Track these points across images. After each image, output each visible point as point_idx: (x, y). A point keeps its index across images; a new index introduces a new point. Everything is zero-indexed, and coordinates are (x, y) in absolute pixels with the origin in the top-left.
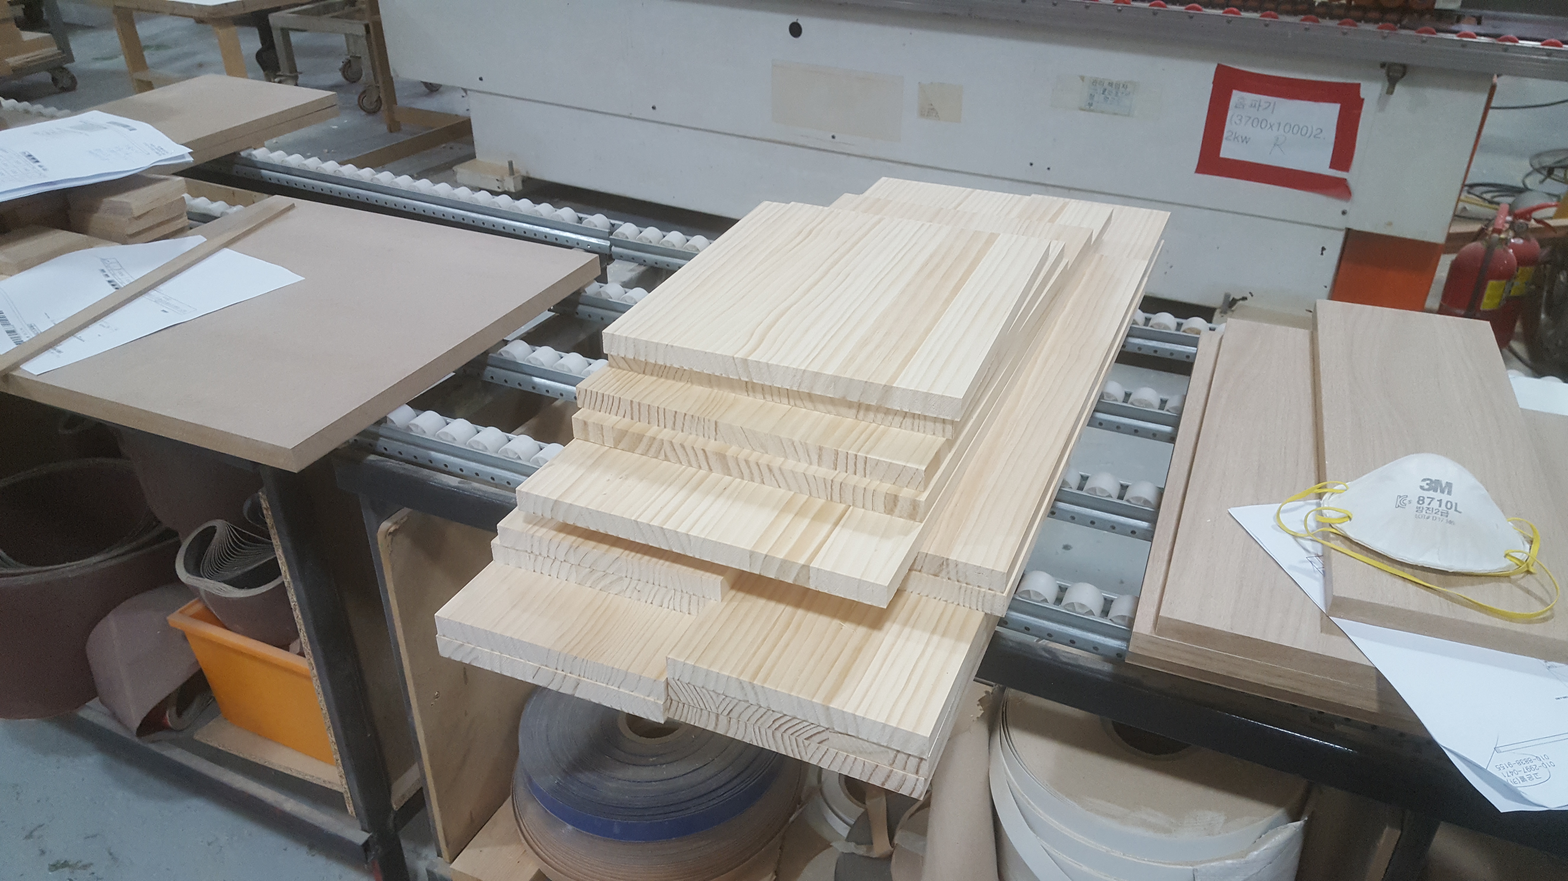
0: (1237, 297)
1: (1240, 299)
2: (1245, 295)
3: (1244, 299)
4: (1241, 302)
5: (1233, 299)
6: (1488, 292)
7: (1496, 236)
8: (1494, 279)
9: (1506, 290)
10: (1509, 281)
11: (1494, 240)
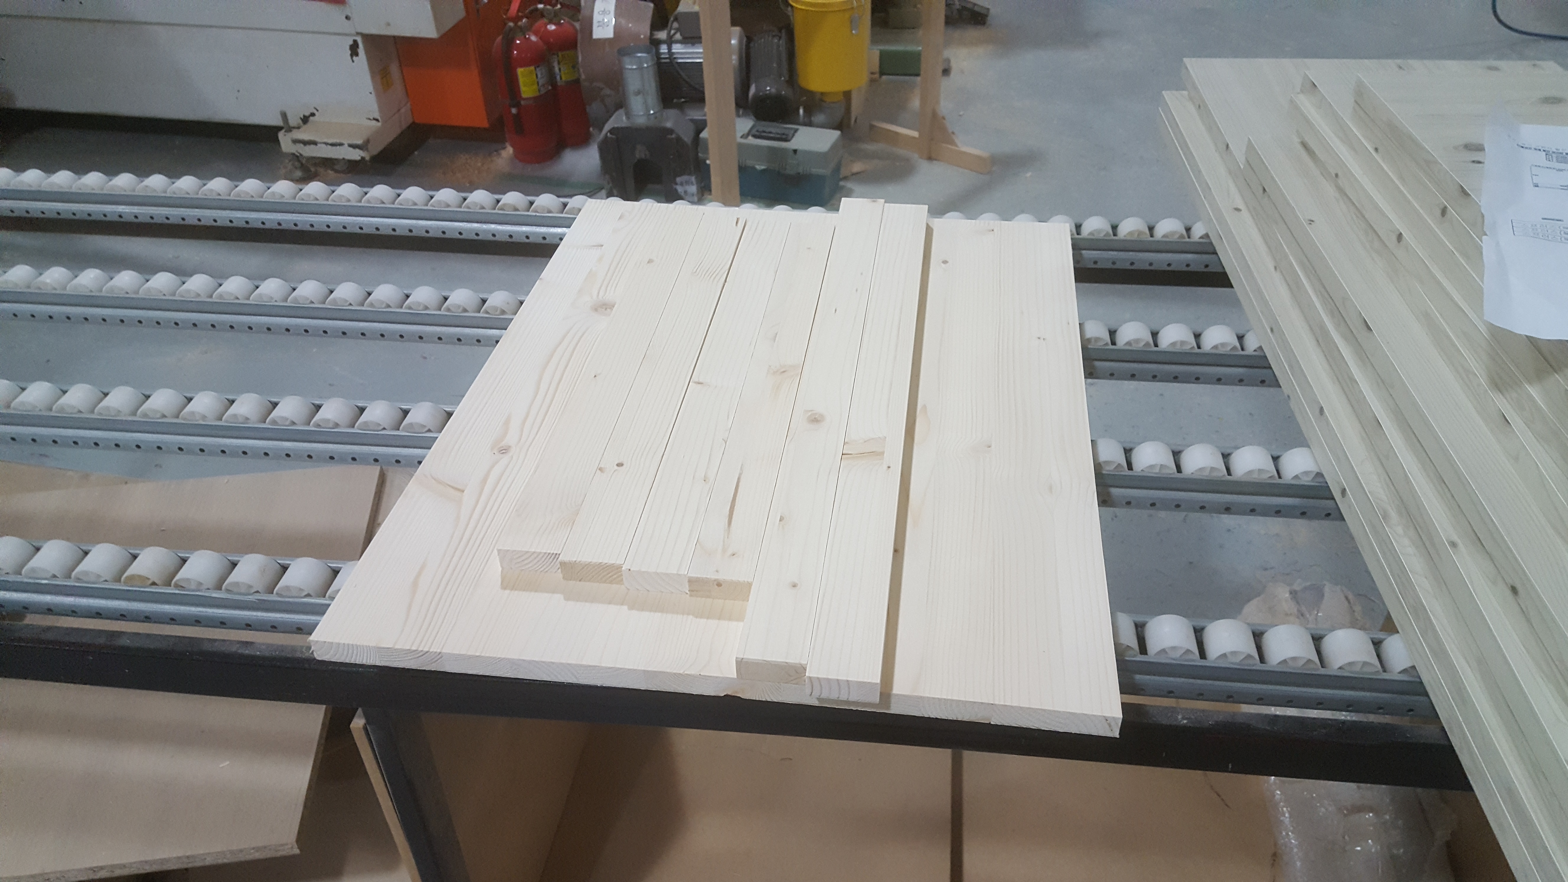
0: (307, 114)
1: (309, 117)
2: (312, 111)
3: (313, 115)
4: (311, 118)
5: (304, 116)
6: (521, 80)
7: (511, 24)
8: (521, 67)
9: (539, 76)
10: (538, 67)
11: (511, 29)
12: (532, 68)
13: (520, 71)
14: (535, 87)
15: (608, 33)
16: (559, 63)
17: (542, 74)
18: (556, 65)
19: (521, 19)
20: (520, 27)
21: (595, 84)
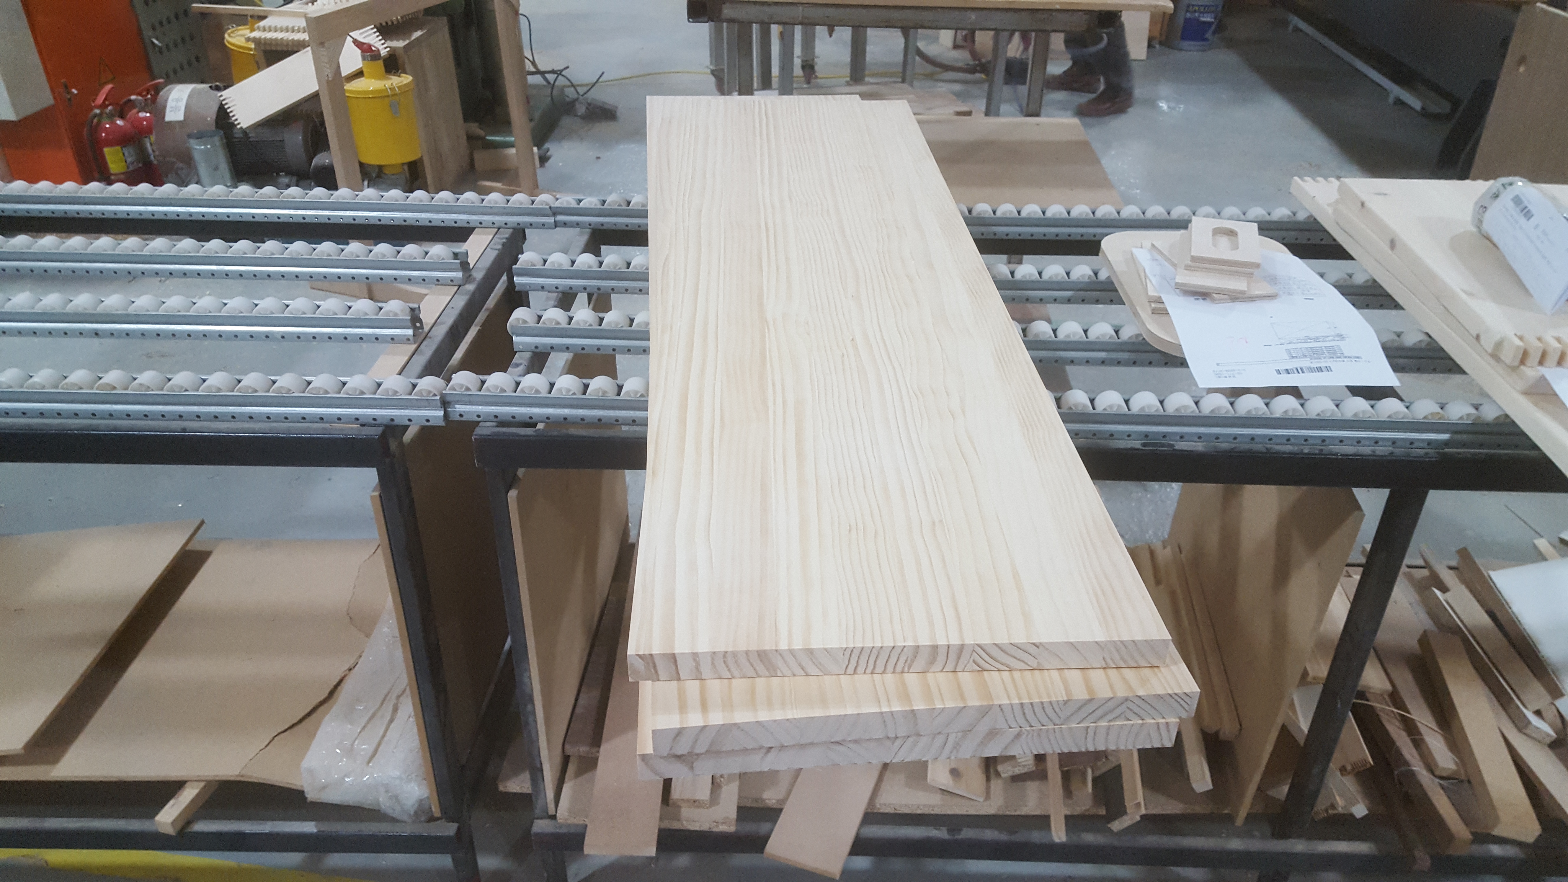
6: (109, 158)
7: (97, 111)
8: (107, 146)
9: (126, 154)
10: (125, 147)
11: (96, 115)
12: (119, 148)
13: (106, 150)
14: (124, 164)
15: (180, 116)
16: (151, 144)
17: (129, 153)
18: (148, 145)
19: (107, 106)
20: (106, 113)
21: (168, 159)
